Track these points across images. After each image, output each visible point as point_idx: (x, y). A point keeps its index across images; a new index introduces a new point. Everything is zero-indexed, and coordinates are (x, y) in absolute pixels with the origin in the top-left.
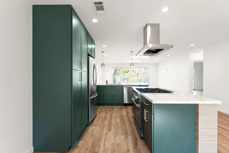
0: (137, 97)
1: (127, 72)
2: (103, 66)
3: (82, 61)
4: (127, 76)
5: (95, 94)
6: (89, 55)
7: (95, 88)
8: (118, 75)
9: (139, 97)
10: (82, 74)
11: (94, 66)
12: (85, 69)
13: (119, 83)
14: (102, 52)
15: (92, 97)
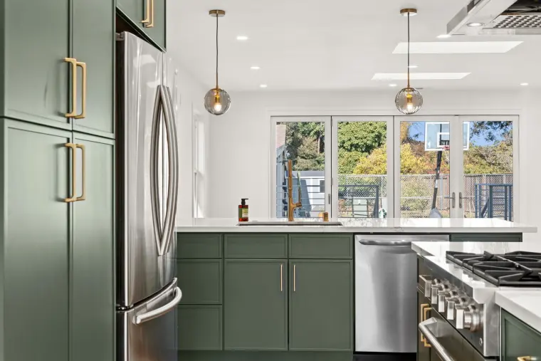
0: (461, 319)
1: (369, 149)
2: (218, 107)
3: (74, 61)
4: (365, 171)
5: (167, 292)
6: (123, 24)
7: (165, 256)
8: (308, 163)
9: (476, 321)
10: (78, 152)
11: (160, 101)
12: (98, 120)
13: (326, 215)
14: (211, 12)
15: (145, 310)
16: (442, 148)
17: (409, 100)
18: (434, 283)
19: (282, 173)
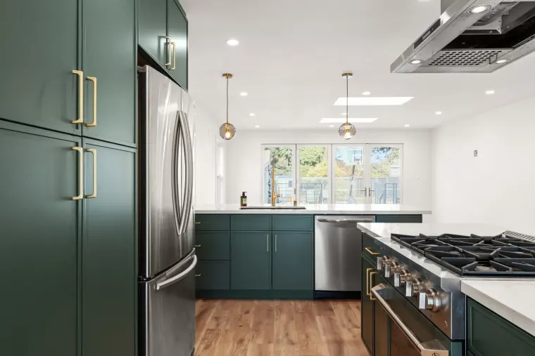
0: (424, 301)
2: (228, 135)
3: (81, 73)
8: (282, 171)
9: (437, 303)
11: (180, 123)
13: (295, 202)
14: (224, 75)
15: (165, 278)
16: (355, 163)
17: (348, 130)
18: (384, 259)
19: (268, 177)
